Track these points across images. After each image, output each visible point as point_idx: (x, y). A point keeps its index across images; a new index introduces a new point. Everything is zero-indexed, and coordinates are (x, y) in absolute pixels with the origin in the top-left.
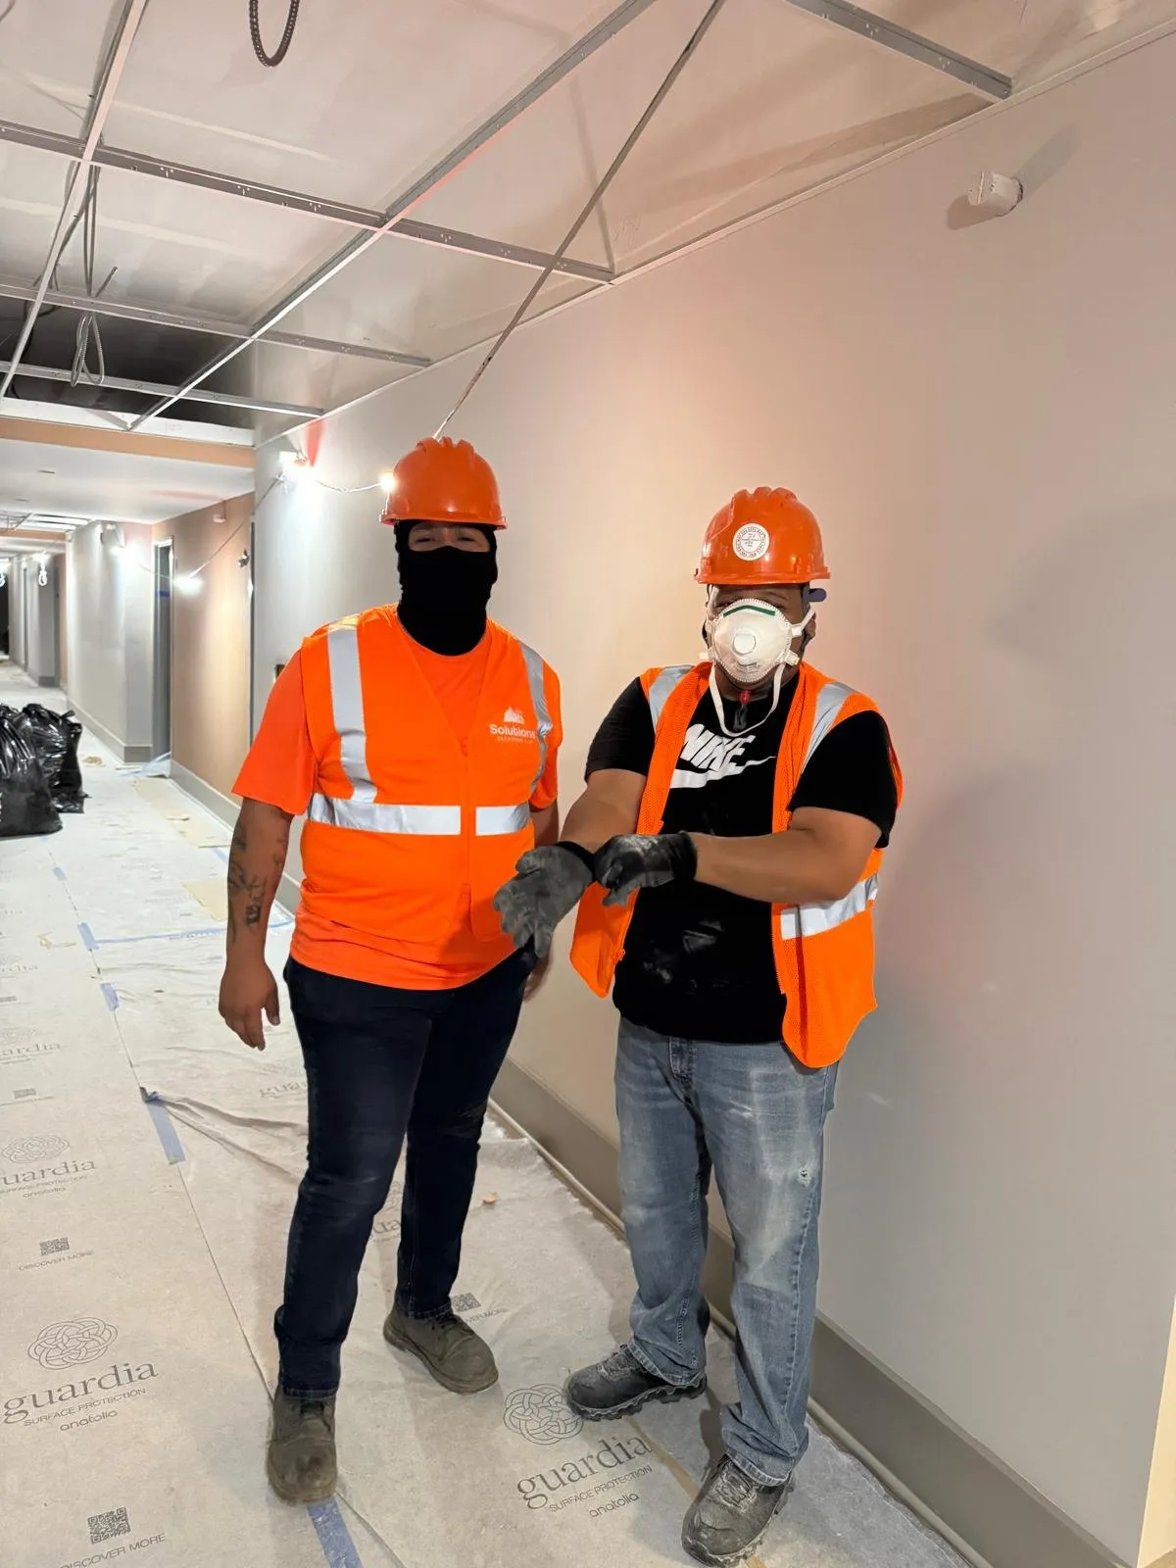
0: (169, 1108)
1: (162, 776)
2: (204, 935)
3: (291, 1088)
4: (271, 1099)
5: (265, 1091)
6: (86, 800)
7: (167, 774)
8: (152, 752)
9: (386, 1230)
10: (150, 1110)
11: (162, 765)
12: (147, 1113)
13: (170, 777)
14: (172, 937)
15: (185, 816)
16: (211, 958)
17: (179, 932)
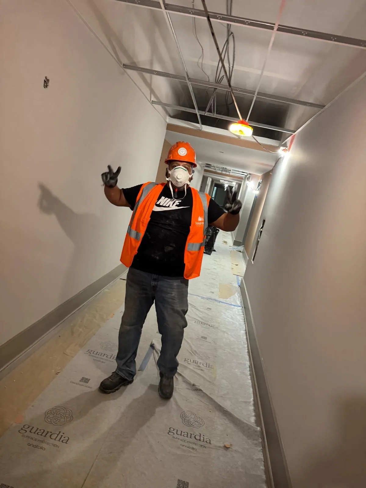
0: (154, 351)
1: (240, 251)
2: (212, 301)
3: (195, 363)
4: (187, 363)
5: (187, 360)
6: (213, 252)
7: (242, 251)
8: (241, 244)
9: (181, 435)
10: (149, 349)
11: (241, 248)
12: (147, 349)
13: (242, 252)
14: (203, 298)
15: (237, 264)
16: (208, 308)
17: (205, 297)
